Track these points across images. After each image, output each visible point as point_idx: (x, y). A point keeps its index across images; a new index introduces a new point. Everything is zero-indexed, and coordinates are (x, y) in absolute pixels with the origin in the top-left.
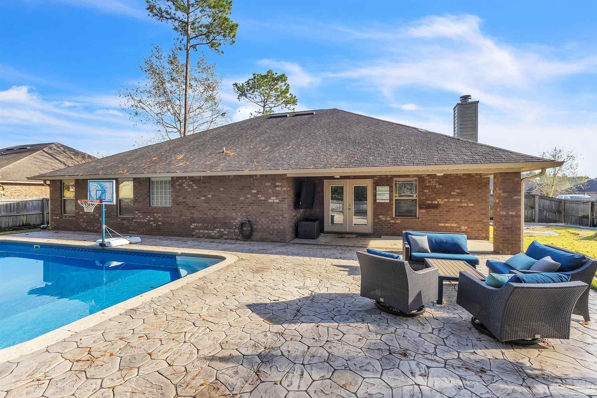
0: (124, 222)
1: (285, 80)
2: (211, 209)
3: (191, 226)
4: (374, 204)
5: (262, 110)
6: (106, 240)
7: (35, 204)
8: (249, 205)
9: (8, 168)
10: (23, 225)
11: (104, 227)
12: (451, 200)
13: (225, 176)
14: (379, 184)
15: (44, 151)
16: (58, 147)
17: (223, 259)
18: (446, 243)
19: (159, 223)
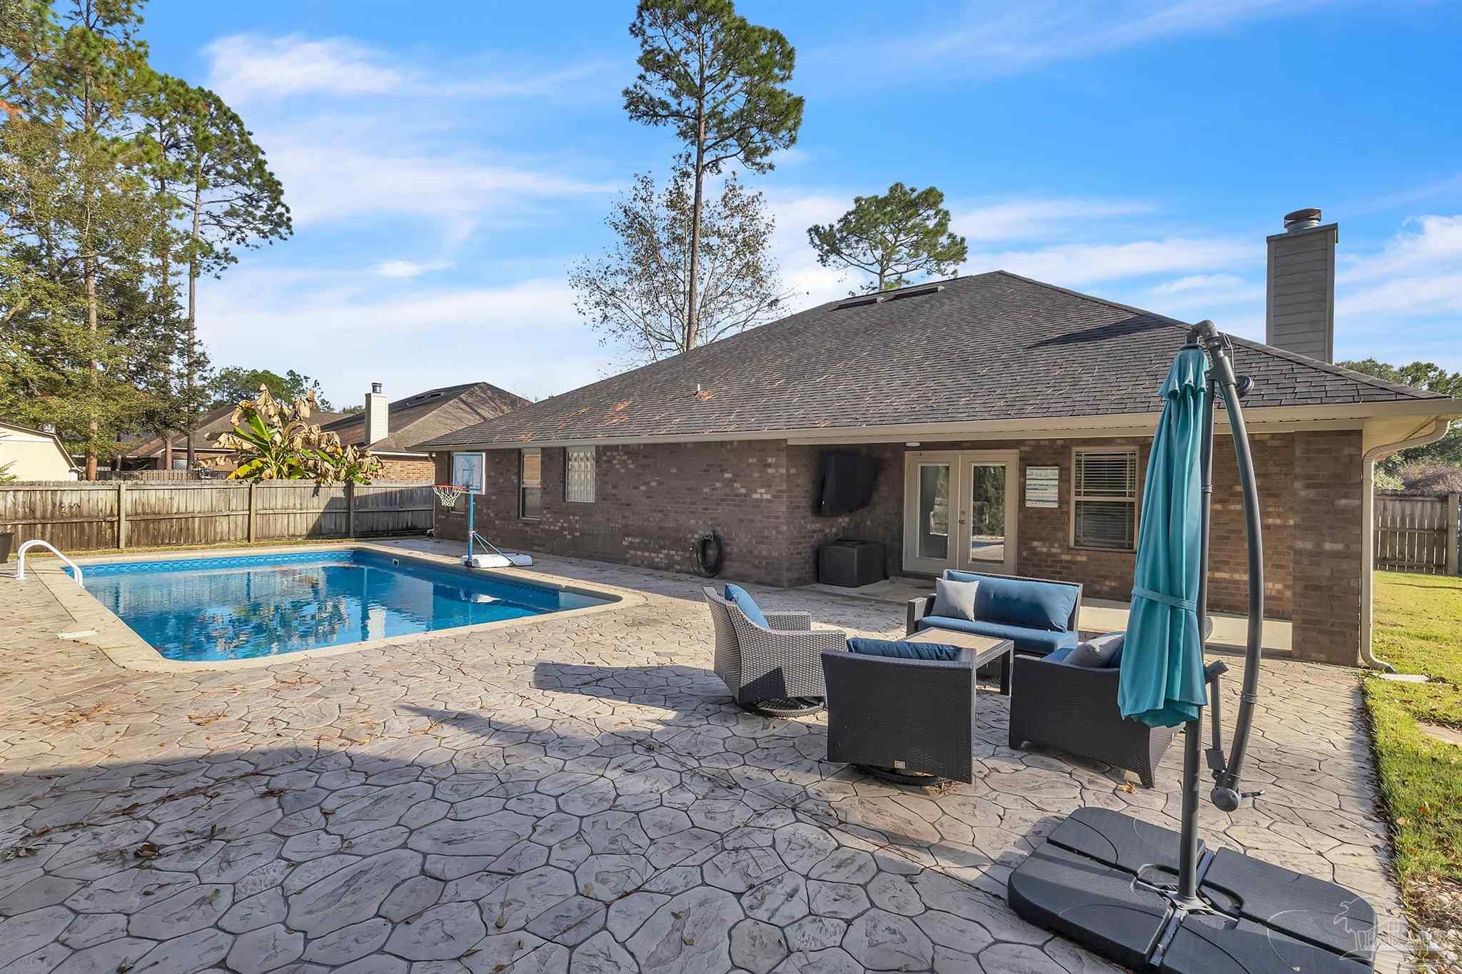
0: (528, 529)
1: (935, 204)
2: (655, 511)
3: (624, 543)
4: (1019, 511)
5: (877, 283)
6: (474, 557)
7: (424, 493)
8: (718, 504)
9: (406, 430)
10: (408, 528)
11: (472, 532)
12: (1232, 507)
13: (678, 444)
14: (1034, 462)
15: (461, 400)
16: (484, 392)
17: (617, 599)
18: (1018, 600)
19: (576, 534)
